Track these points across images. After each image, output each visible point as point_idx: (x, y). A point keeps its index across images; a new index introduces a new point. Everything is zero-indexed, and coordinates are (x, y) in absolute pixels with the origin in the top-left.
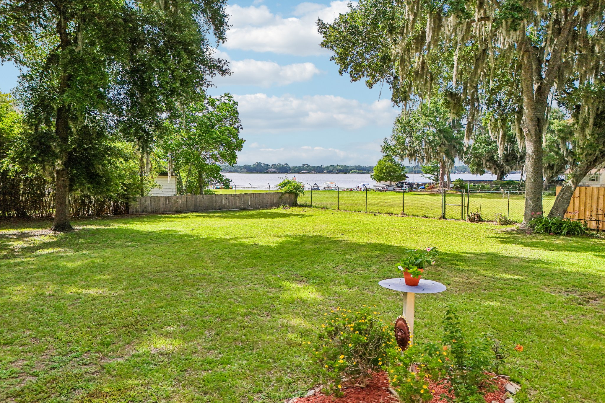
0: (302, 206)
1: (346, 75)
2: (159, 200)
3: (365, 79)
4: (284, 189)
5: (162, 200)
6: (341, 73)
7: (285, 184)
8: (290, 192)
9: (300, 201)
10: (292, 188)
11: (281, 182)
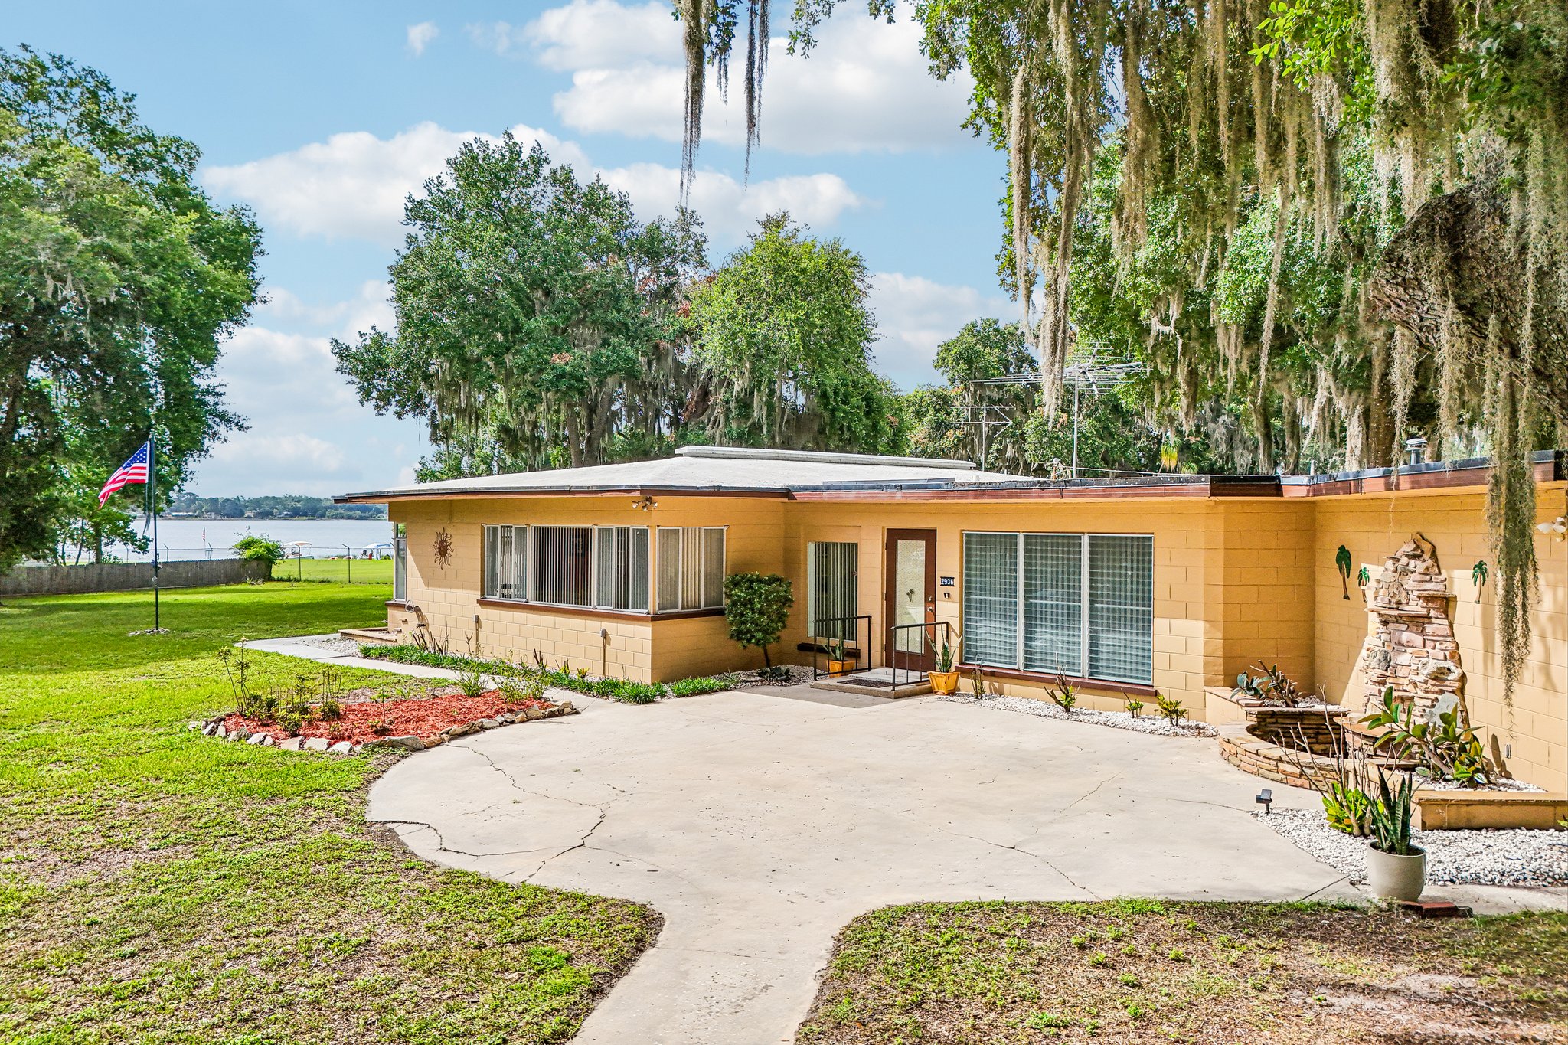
0: (281, 580)
1: (370, 405)
2: (41, 573)
3: (393, 408)
4: (247, 554)
5: (46, 572)
6: (362, 403)
7: (247, 545)
8: (259, 558)
9: (277, 571)
10: (262, 551)
11: (239, 540)
